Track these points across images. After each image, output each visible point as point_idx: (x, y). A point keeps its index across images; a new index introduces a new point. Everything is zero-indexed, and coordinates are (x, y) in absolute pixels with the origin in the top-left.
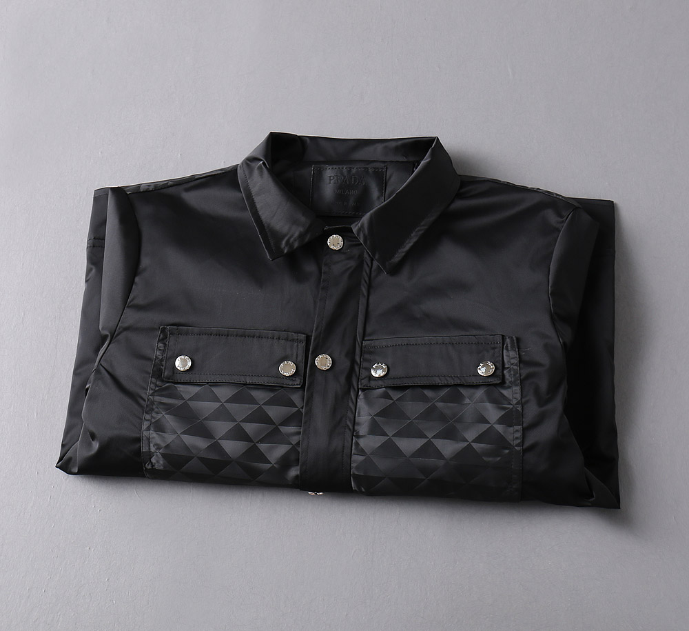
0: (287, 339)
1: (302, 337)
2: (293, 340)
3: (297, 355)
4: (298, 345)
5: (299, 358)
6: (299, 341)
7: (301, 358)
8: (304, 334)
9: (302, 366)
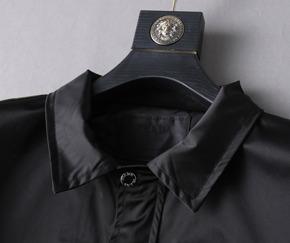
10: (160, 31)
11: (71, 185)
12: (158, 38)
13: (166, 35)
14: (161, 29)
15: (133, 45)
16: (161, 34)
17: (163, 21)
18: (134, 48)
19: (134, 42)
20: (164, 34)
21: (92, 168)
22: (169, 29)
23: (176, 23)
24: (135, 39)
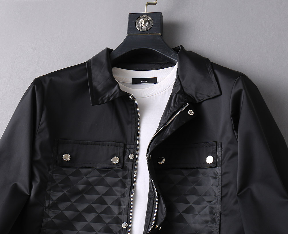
0: (115, 146)
1: (122, 145)
2: (118, 146)
3: (120, 153)
4: (120, 149)
5: (121, 155)
6: (121, 147)
7: (122, 154)
8: (123, 143)
9: (122, 158)
10: (140, 24)
11: (100, 103)
12: (140, 28)
13: (144, 26)
14: (141, 23)
15: (128, 32)
16: (141, 26)
17: (142, 18)
18: (128, 34)
19: (128, 31)
20: (143, 25)
21: (110, 96)
22: (145, 23)
23: (148, 19)
24: (128, 29)
